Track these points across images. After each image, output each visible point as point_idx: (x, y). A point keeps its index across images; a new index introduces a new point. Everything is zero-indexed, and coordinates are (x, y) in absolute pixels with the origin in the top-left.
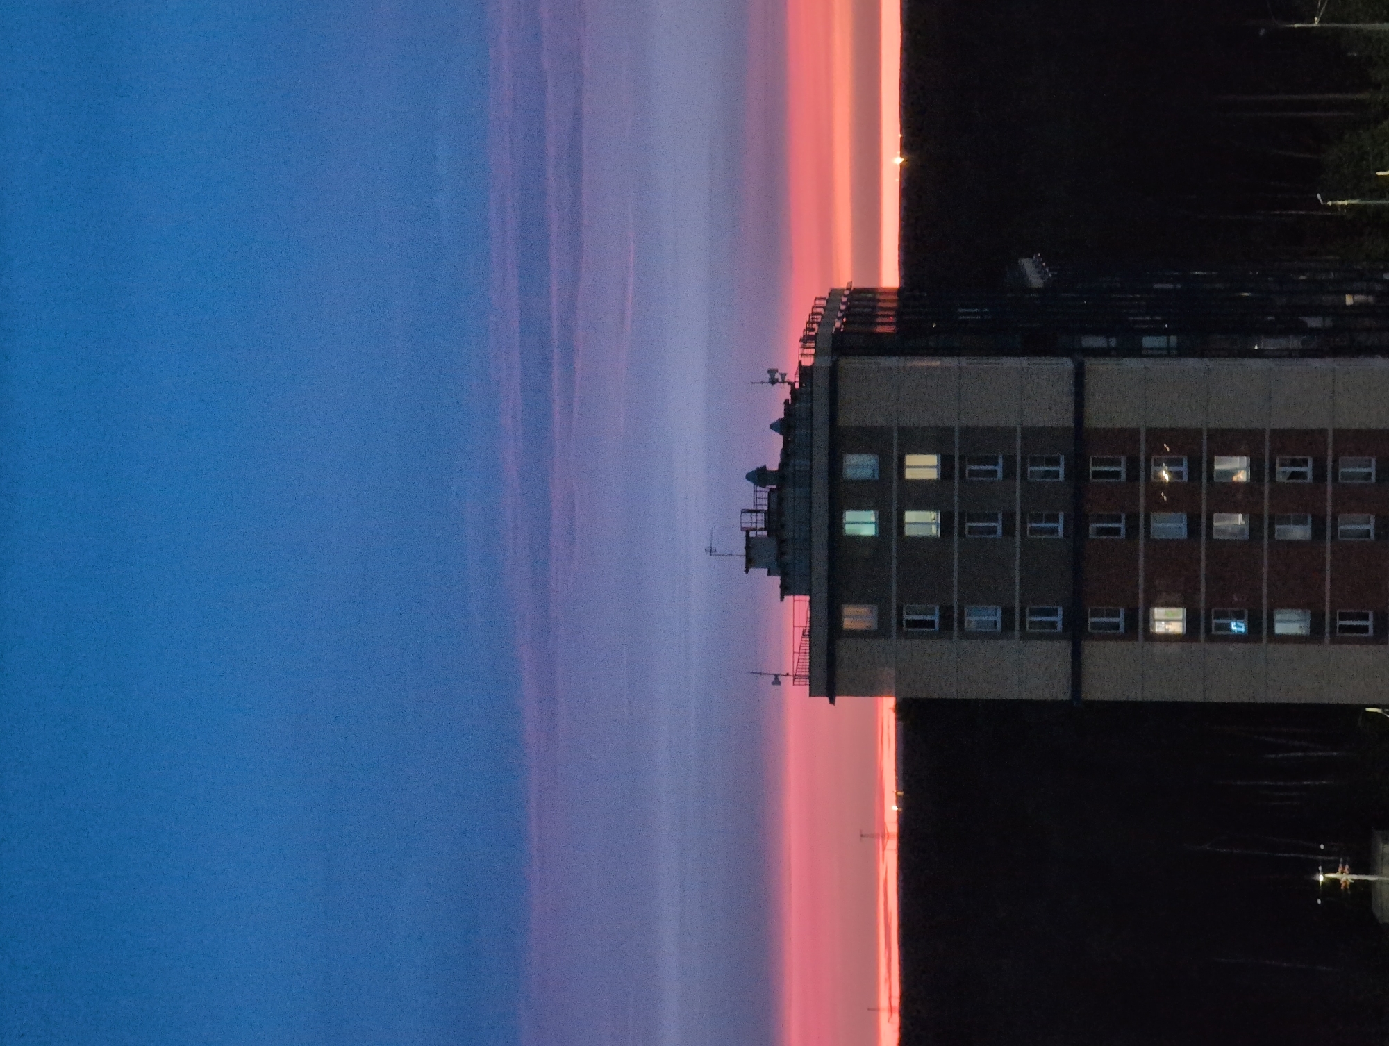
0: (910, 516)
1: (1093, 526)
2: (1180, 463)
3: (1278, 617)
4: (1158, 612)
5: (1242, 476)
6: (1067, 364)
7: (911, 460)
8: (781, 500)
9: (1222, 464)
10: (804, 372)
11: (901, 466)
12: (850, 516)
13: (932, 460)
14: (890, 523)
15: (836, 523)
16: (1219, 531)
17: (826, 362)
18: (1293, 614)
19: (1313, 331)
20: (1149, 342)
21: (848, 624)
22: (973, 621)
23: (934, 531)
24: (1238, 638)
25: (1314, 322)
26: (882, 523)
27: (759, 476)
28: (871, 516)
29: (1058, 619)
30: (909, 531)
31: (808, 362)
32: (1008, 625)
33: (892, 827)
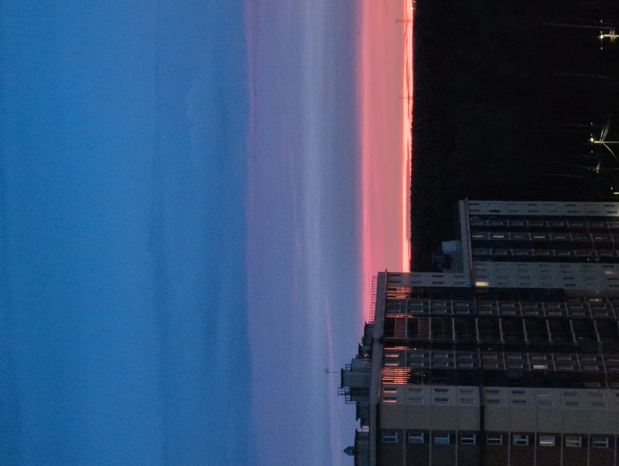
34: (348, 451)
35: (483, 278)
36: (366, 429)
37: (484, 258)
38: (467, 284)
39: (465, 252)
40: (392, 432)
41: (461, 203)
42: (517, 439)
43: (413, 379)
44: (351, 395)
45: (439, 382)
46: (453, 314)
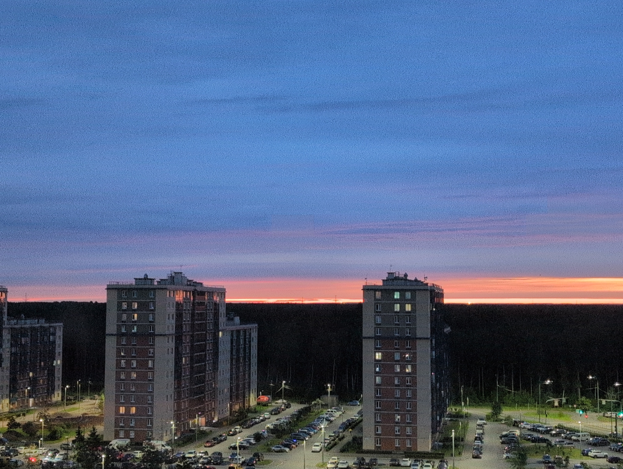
0: (398, 305)
1: (397, 341)
2: (410, 358)
3: (380, 377)
4: (380, 354)
5: (407, 371)
6: (429, 336)
7: (410, 305)
8: (402, 280)
9: (409, 367)
10: (427, 284)
11: (408, 304)
12: (398, 293)
13: (410, 310)
14: (397, 301)
15: (397, 290)
16: (396, 366)
17: (429, 288)
18: (380, 381)
19: (436, 385)
20: (434, 353)
21: (377, 293)
22: (378, 317)
23: (396, 310)
24: (375, 369)
25: (438, 385)
26: (397, 299)
27: (406, 275)
28: (398, 297)
29: (379, 334)
30: (395, 305)
31: (429, 285)
32: (377, 324)
33: (337, 302)
34: (146, 275)
35: (223, 335)
36: (156, 283)
37: (232, 335)
38: (220, 328)
39: (235, 327)
40: (154, 295)
41: (257, 325)
42: (151, 350)
43: (178, 304)
44: (171, 277)
45: (177, 316)
46: (207, 321)
